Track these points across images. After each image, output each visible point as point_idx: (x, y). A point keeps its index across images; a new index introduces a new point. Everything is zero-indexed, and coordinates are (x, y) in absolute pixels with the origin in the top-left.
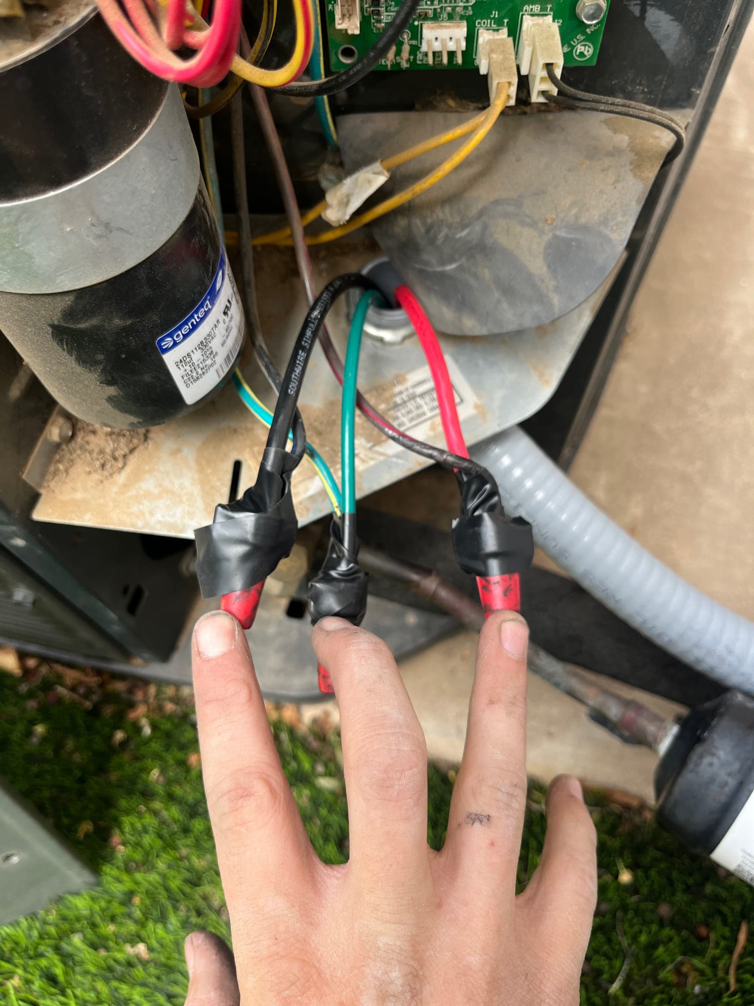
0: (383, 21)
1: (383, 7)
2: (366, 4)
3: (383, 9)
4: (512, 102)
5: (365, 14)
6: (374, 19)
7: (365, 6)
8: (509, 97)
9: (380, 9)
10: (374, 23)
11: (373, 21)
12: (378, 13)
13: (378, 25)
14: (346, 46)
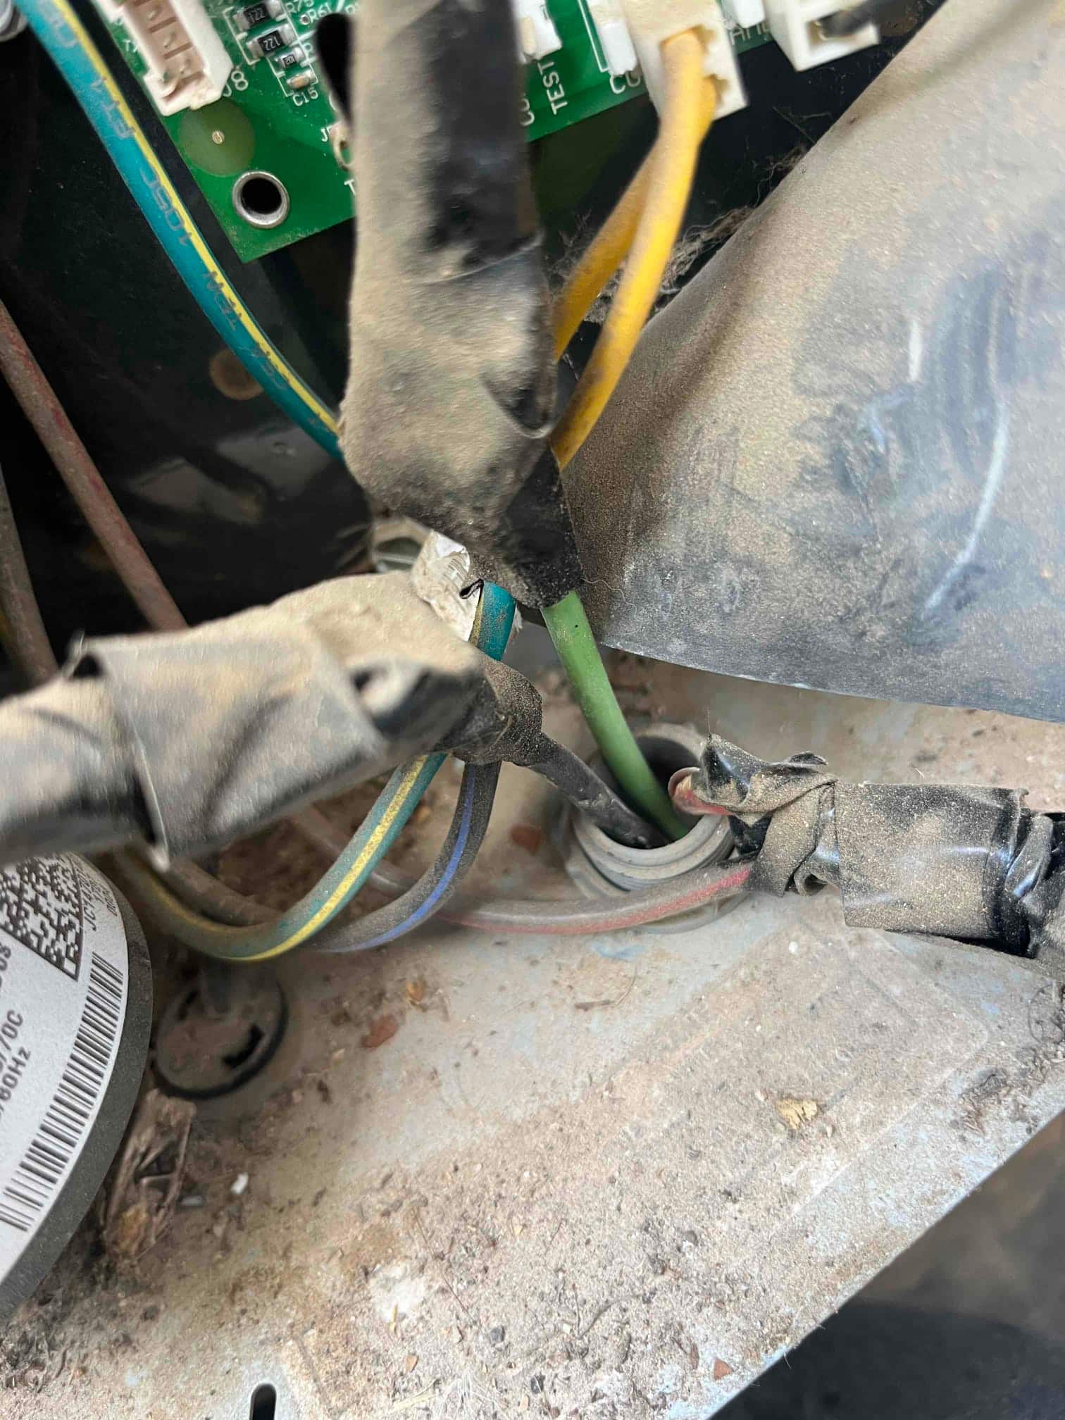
0: (304, 63)
1: (284, 21)
2: (238, 32)
3: (286, 26)
4: (735, 99)
5: (250, 63)
6: (277, 66)
7: (239, 37)
8: (716, 83)
9: (279, 28)
10: (283, 79)
11: (279, 74)
12: (281, 45)
13: (298, 79)
14: (246, 175)
